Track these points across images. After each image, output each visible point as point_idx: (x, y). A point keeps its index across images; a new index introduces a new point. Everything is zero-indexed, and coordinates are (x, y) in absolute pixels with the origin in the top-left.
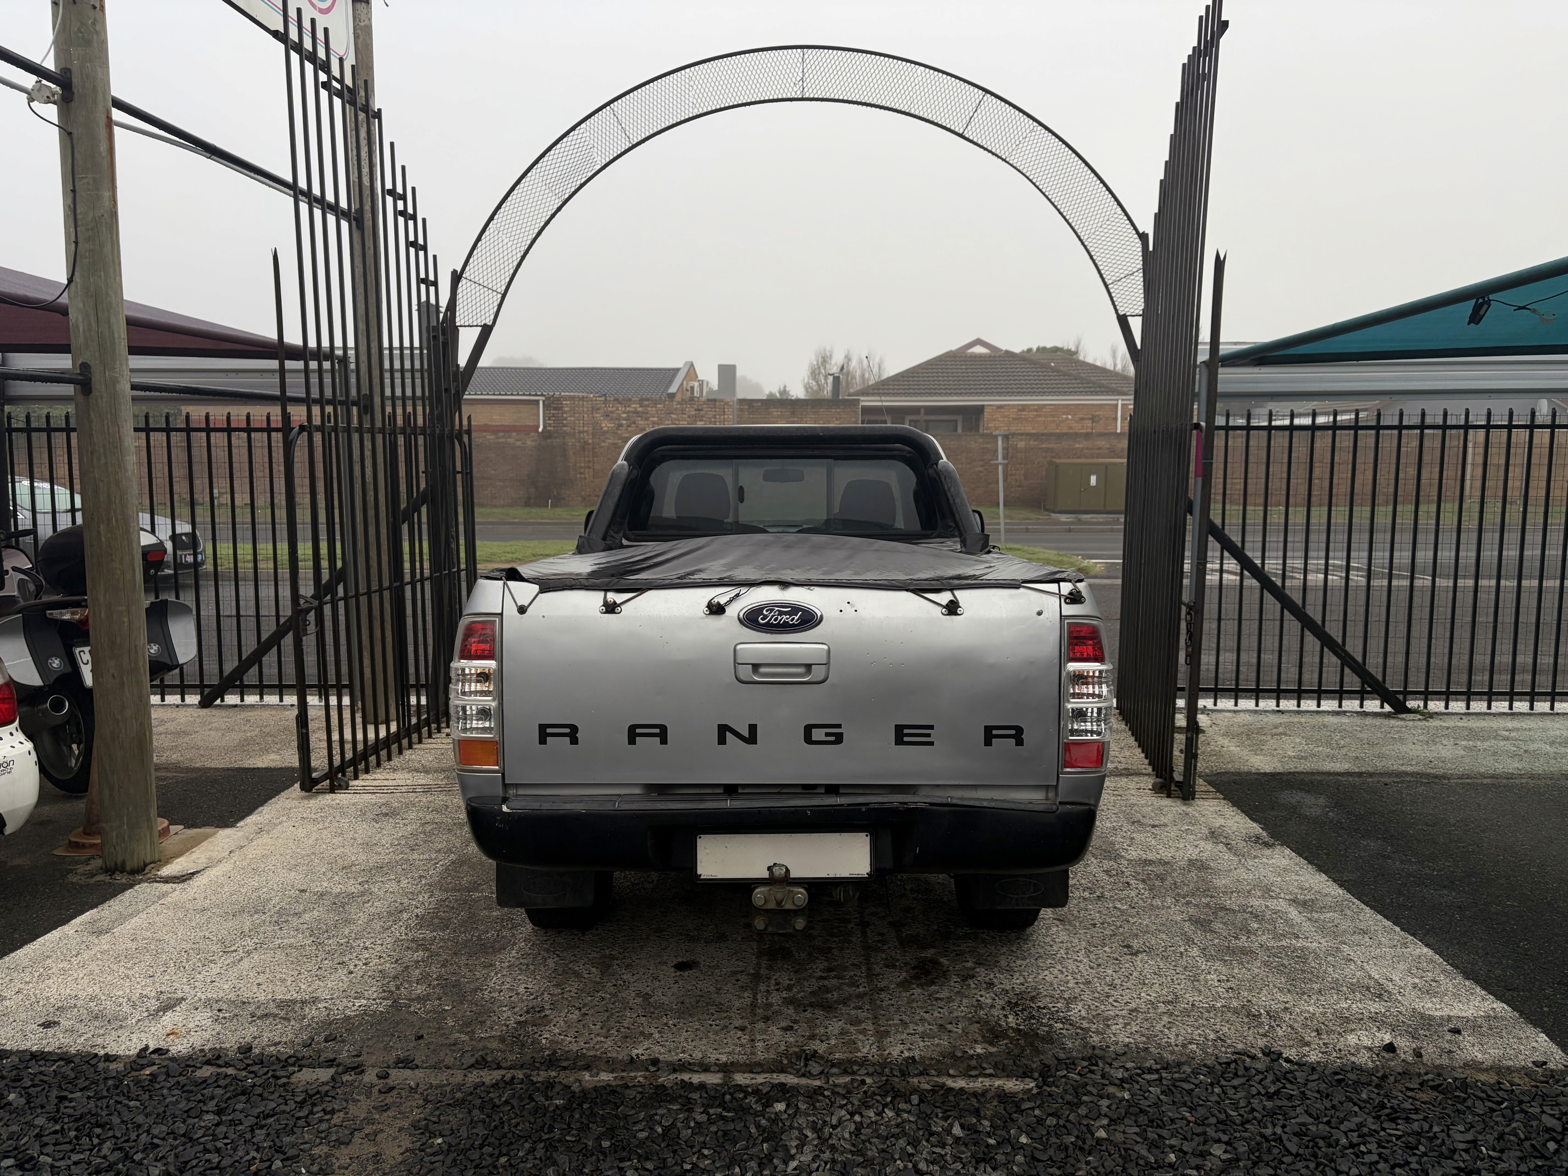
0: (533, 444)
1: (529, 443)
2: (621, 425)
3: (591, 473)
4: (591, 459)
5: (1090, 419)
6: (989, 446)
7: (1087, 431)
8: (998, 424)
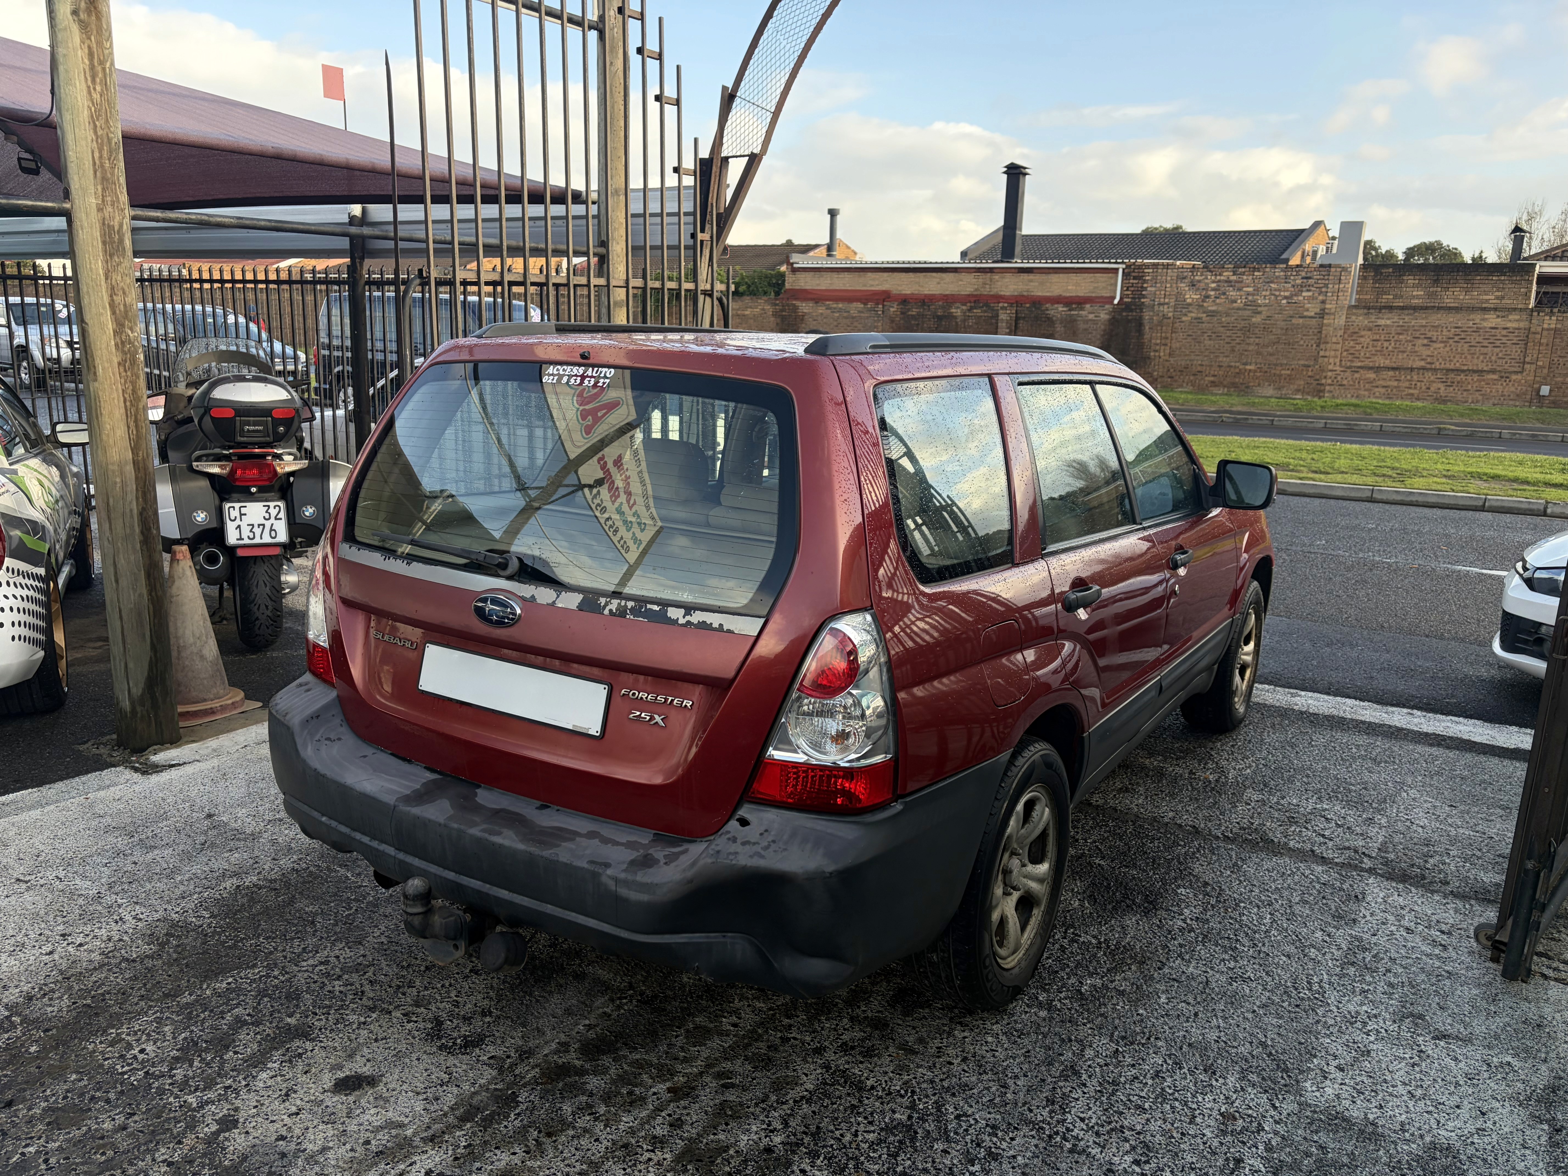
0: (1107, 317)
1: (1103, 315)
2: (1208, 297)
3: (1168, 351)
4: (1169, 335)
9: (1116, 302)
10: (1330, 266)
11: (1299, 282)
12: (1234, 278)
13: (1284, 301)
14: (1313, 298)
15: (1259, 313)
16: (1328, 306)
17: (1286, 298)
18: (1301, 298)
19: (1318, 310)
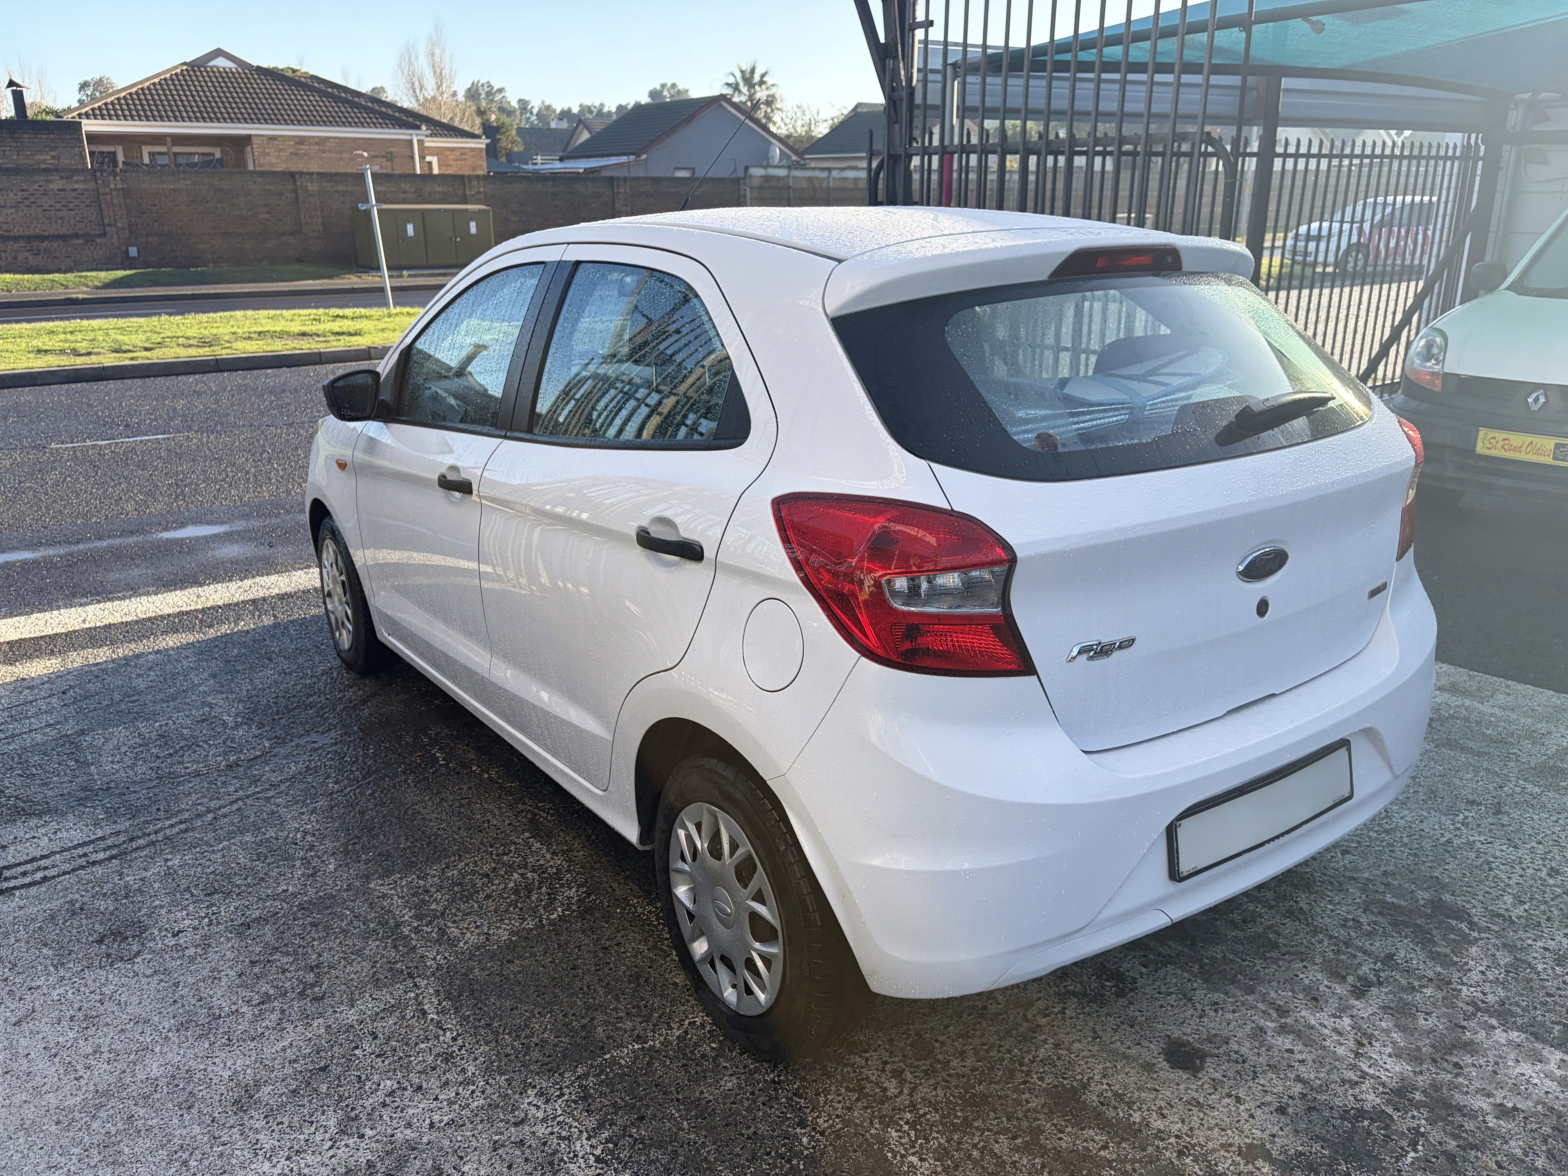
5: (383, 157)
6: (272, 187)
7: (384, 171)
8: (274, 160)
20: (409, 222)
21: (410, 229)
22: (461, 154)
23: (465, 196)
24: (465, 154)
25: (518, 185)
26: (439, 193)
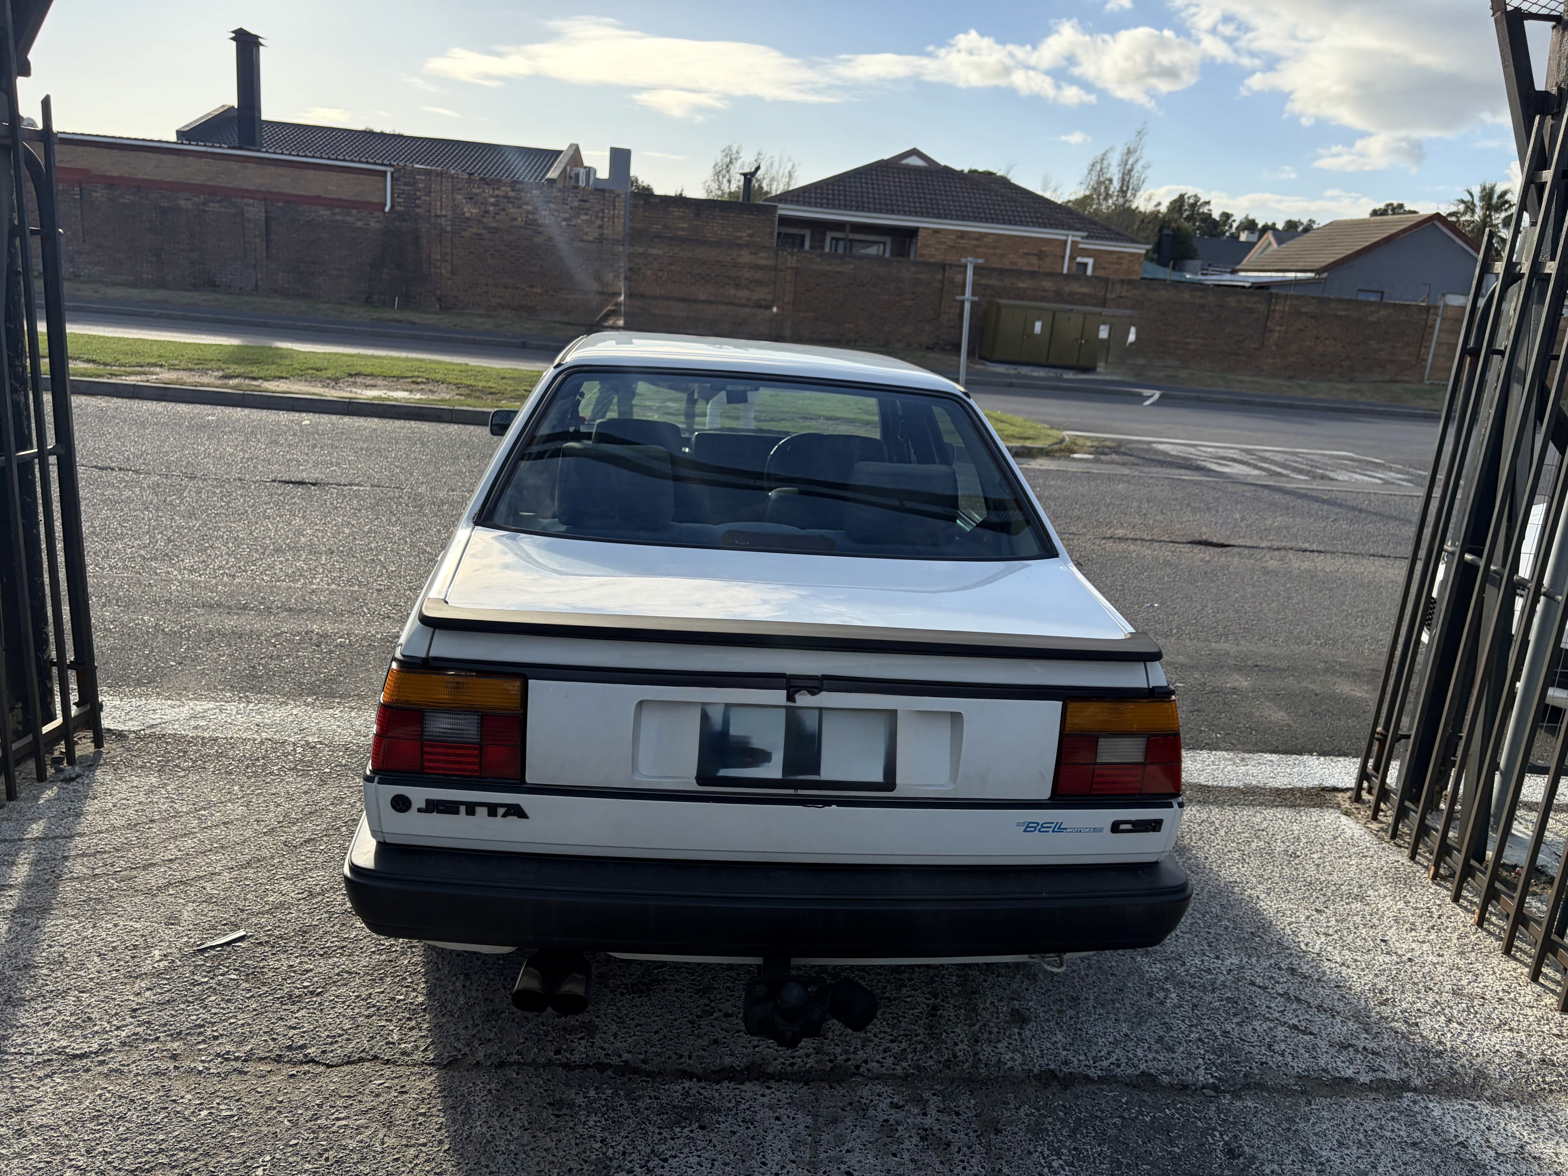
0: (378, 226)
1: (373, 224)
2: (487, 212)
3: (449, 268)
4: (449, 251)
5: (1034, 255)
6: (922, 276)
7: (1032, 269)
8: (933, 252)
9: (387, 209)
10: (603, 191)
11: (576, 204)
12: (511, 194)
13: (564, 223)
14: (589, 223)
15: (541, 233)
16: (605, 232)
17: (565, 219)
18: (579, 221)
19: (596, 235)
20: (1039, 319)
21: (1038, 327)
22: (1119, 258)
23: (1105, 299)
24: (1123, 258)
25: (1164, 292)
26: (1080, 293)
